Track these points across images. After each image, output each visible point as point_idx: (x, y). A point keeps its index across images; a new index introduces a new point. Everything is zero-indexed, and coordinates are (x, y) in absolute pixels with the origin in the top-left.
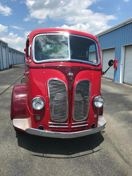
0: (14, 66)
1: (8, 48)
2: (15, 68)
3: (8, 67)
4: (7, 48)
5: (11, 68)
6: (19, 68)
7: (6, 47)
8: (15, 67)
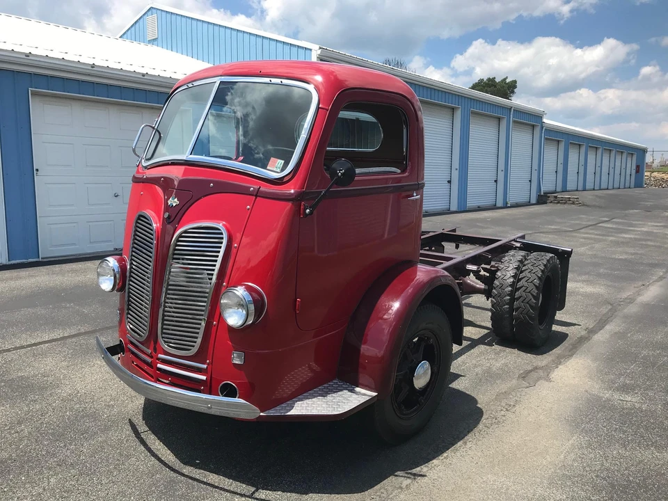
0: (556, 197)
1: (542, 128)
2: (559, 203)
3: (534, 201)
4: (537, 131)
5: (545, 203)
6: (573, 203)
7: (533, 126)
8: (558, 201)
